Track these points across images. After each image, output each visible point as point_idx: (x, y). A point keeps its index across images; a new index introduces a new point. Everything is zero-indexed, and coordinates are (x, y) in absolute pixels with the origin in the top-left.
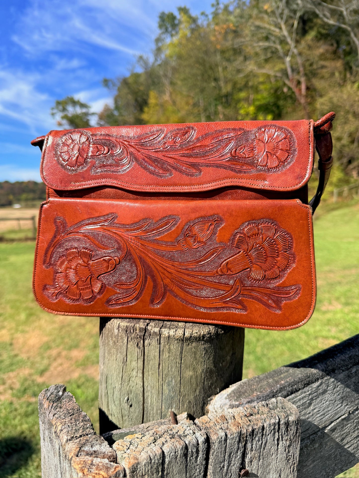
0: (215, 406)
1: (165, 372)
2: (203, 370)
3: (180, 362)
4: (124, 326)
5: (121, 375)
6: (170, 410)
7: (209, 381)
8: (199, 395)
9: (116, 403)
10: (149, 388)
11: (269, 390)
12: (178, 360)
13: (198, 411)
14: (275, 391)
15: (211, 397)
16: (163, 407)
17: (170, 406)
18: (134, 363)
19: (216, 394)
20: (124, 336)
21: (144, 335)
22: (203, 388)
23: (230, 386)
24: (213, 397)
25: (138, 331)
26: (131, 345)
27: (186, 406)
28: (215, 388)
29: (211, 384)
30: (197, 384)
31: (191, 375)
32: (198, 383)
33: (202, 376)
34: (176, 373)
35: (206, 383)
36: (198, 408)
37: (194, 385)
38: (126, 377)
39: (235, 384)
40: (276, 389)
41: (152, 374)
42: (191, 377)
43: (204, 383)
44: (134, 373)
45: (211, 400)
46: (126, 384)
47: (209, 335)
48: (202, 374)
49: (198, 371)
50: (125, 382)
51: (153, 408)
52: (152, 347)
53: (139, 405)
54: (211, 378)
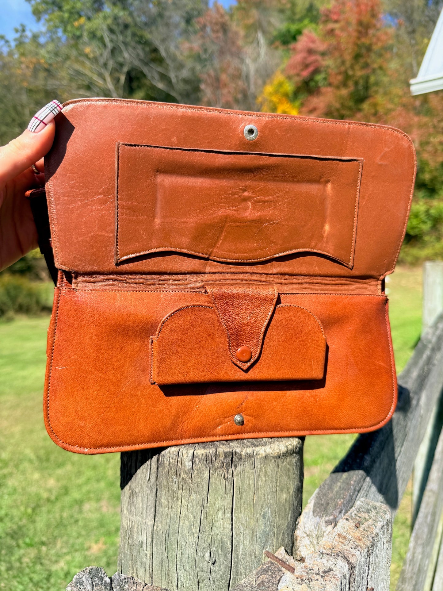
0: (307, 529)
1: (261, 503)
2: (294, 488)
4: (203, 455)
5: (197, 524)
6: (264, 550)
8: (290, 521)
9: (187, 567)
10: (241, 530)
12: (274, 484)
17: (265, 545)
18: (220, 502)
20: (204, 468)
21: (232, 461)
22: (293, 510)
24: (299, 519)
25: (222, 458)
26: (216, 479)
27: (280, 539)
30: (289, 507)
31: (285, 498)
33: (293, 497)
34: (272, 500)
37: (287, 510)
38: (206, 525)
41: (245, 509)
42: (286, 500)
43: (293, 504)
44: (220, 515)
46: (207, 533)
48: (293, 494)
49: (291, 491)
50: (205, 532)
51: (246, 555)
52: (246, 474)
53: (227, 558)
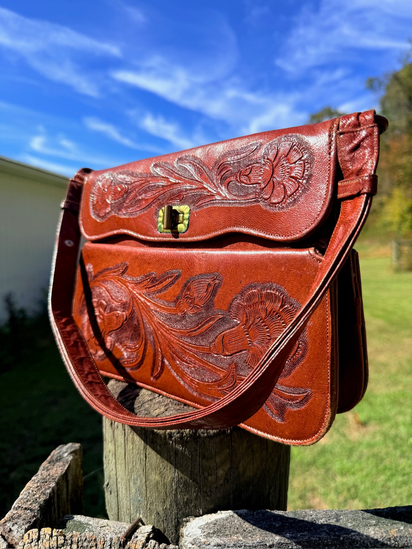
1: (130, 467)
2: (174, 478)
3: (144, 459)
7: (185, 496)
8: (169, 509)
10: (120, 479)
11: (258, 540)
12: (142, 456)
13: (171, 530)
14: (268, 544)
15: (188, 518)
16: (132, 508)
17: (138, 510)
19: (196, 516)
22: (176, 501)
23: (219, 512)
24: (191, 519)
28: (195, 507)
29: (187, 499)
30: (166, 494)
31: (157, 480)
32: (168, 495)
33: (172, 486)
34: (141, 472)
35: (179, 497)
36: (170, 525)
37: (162, 495)
39: (225, 512)
40: (271, 543)
41: (121, 463)
42: (157, 482)
43: (176, 495)
45: (187, 521)
47: (178, 435)
48: (171, 484)
49: (166, 477)
53: (115, 495)
54: (188, 492)
